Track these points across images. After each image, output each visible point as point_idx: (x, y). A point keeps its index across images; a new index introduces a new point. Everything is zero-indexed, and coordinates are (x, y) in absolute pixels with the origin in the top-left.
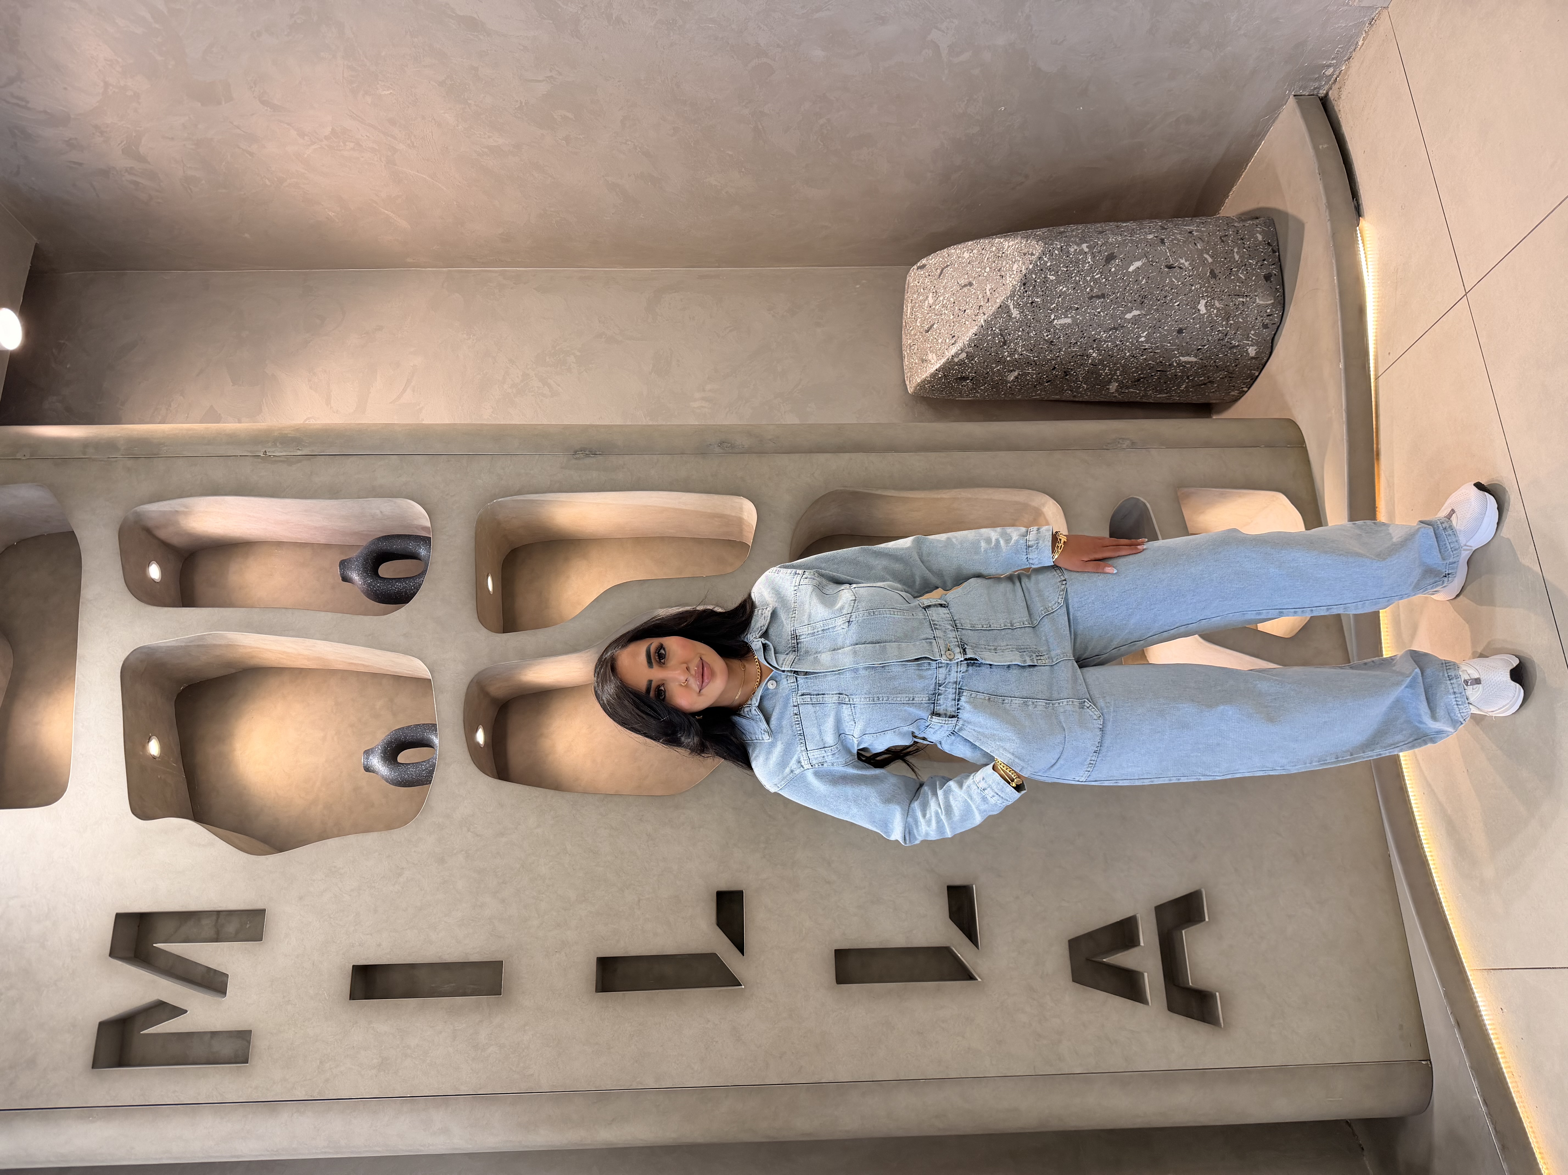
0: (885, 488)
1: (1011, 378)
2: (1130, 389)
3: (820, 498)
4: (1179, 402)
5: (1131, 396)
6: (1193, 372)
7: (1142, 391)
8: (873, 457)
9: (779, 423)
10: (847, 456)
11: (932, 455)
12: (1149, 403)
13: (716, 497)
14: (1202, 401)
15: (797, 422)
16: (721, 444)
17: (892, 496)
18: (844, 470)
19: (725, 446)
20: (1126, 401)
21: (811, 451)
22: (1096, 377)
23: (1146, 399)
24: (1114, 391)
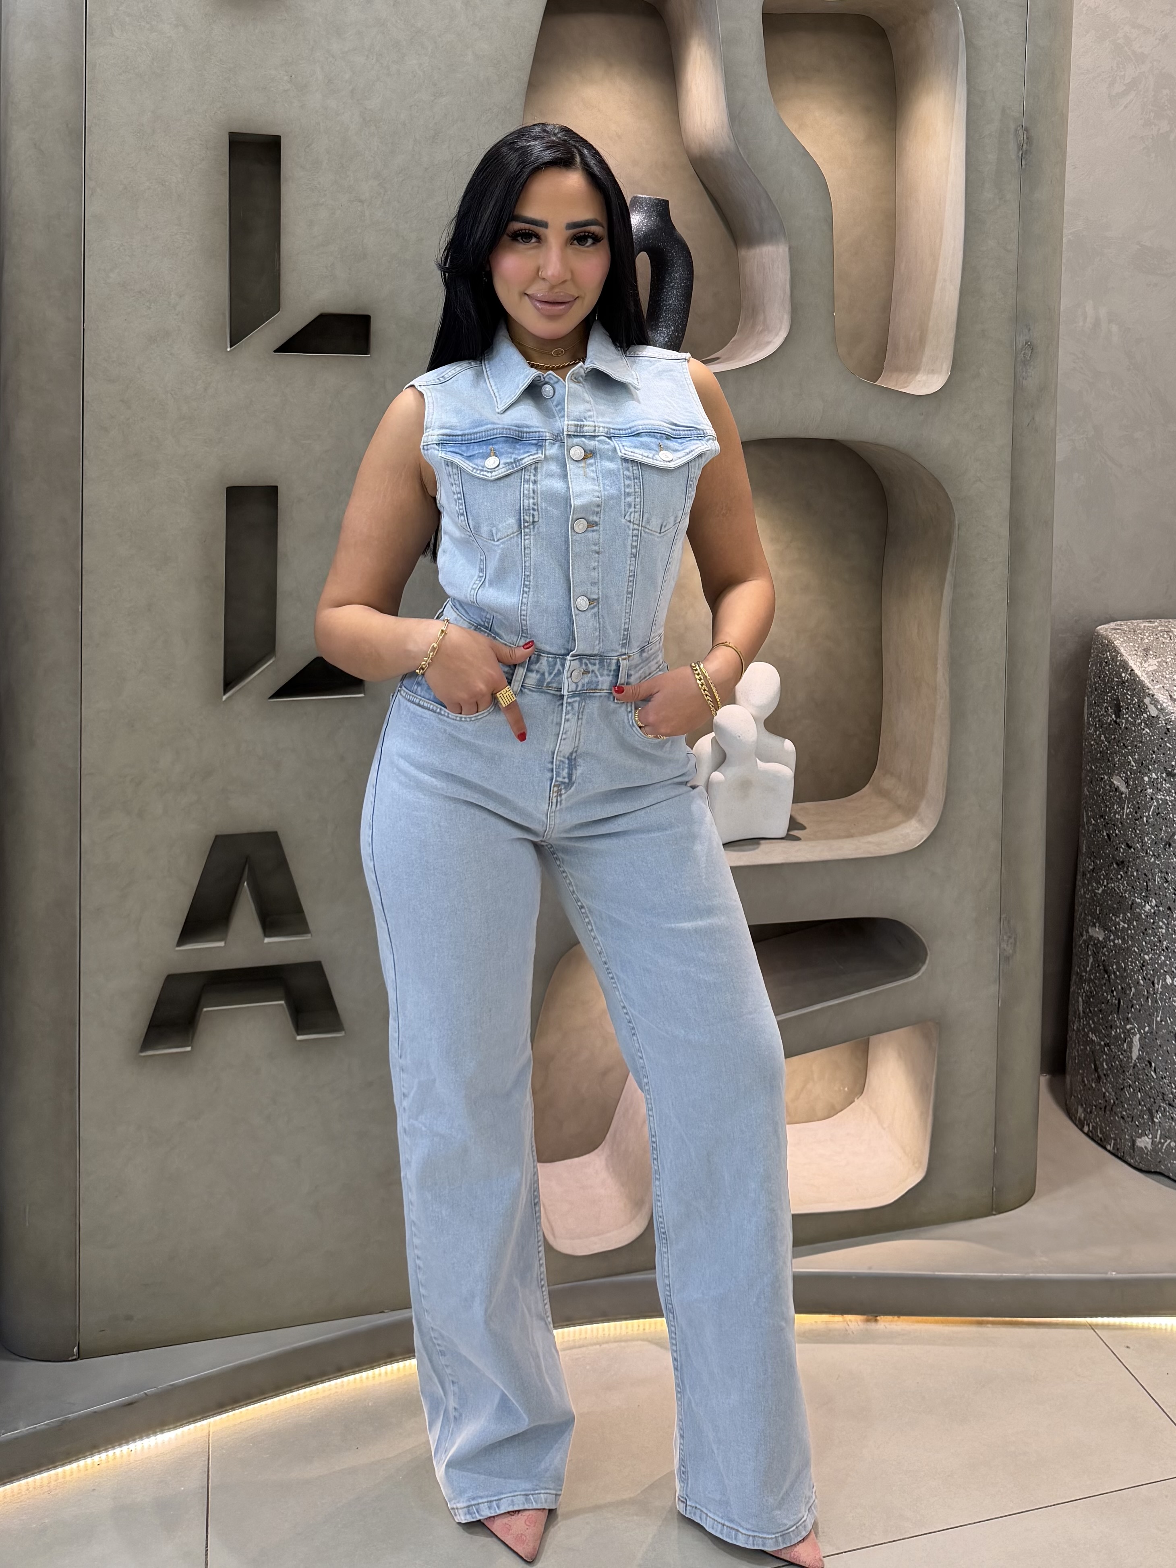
0: (955, 586)
1: (1117, 782)
2: (1094, 958)
3: (944, 490)
4: (1069, 1029)
5: (1081, 959)
6: (1116, 1052)
7: (1090, 975)
8: (1002, 571)
9: (1057, 432)
10: (1005, 532)
11: (1001, 659)
12: (1070, 985)
13: (952, 335)
14: (1069, 1063)
15: (1059, 458)
16: (1030, 345)
17: (942, 595)
18: (983, 526)
19: (1027, 351)
20: (1074, 951)
21: (1013, 478)
22: (1114, 908)
23: (1075, 980)
24: (1091, 934)
